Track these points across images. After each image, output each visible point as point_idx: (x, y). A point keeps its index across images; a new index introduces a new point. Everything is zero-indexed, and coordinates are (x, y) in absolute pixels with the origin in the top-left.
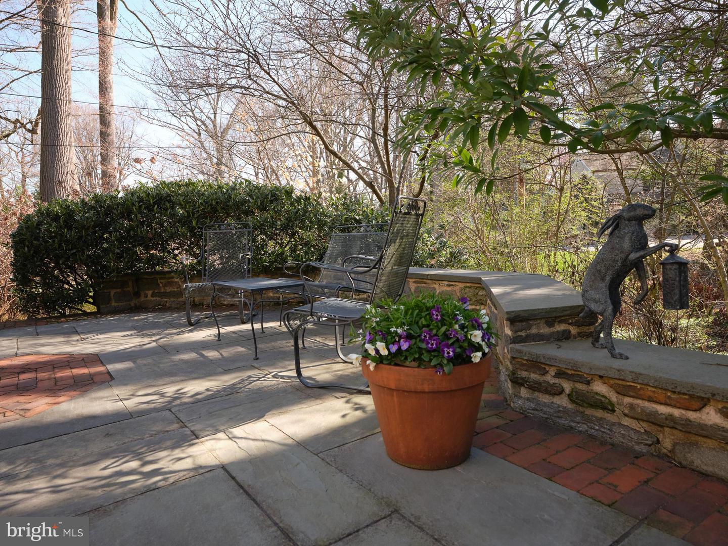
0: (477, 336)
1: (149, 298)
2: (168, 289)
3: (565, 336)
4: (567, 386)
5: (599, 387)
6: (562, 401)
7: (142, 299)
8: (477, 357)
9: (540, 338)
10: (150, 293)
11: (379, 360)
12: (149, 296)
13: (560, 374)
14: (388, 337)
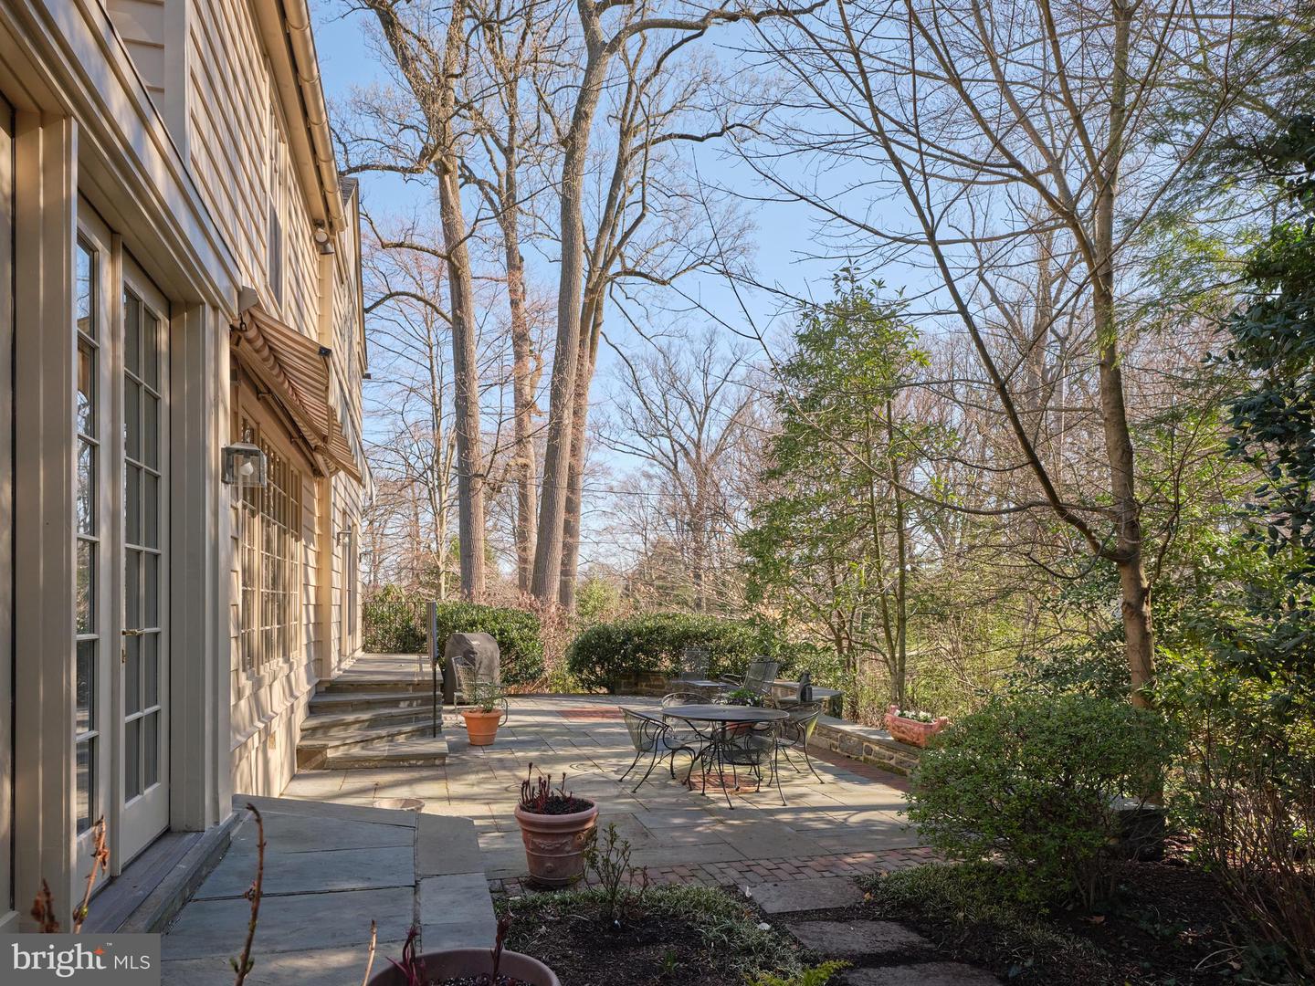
1: (643, 688)
2: (656, 683)
7: (639, 688)
10: (644, 684)
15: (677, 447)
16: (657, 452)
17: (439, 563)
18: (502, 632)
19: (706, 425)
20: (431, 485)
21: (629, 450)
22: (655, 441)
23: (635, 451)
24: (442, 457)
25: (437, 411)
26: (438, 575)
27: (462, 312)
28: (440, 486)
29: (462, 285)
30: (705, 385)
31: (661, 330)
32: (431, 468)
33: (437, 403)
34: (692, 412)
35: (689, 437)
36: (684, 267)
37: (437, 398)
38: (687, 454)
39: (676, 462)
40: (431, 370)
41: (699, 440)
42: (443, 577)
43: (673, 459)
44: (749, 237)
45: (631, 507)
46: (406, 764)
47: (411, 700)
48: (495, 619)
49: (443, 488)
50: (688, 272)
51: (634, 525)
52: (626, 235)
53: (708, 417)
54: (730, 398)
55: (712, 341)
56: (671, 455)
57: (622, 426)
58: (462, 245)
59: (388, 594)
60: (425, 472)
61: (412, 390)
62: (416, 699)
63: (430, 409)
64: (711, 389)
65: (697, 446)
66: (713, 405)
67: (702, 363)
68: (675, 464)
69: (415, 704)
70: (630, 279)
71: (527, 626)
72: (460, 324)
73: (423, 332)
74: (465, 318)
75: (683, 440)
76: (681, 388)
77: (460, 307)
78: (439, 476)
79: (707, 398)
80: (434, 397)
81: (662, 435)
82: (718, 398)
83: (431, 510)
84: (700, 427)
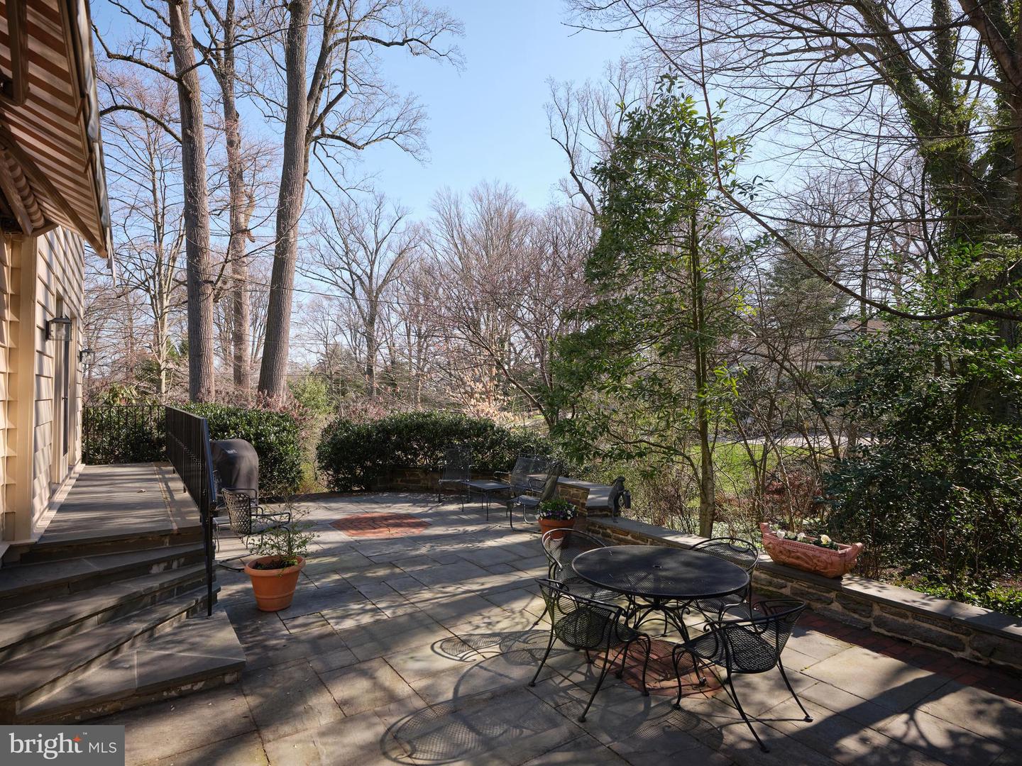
0: (569, 512)
1: (399, 483)
2: (411, 478)
3: (606, 516)
4: (601, 531)
5: (609, 531)
6: (600, 536)
7: (395, 483)
8: (569, 518)
9: (597, 516)
10: (399, 480)
11: (544, 517)
12: (398, 481)
13: (600, 527)
14: (547, 512)
15: (355, 277)
16: (340, 281)
17: (160, 362)
18: (258, 436)
19: (377, 263)
20: (152, 293)
21: (318, 277)
22: (338, 272)
23: (322, 278)
24: (163, 268)
25: (159, 228)
26: (159, 372)
27: (192, 132)
28: (161, 292)
29: (193, 107)
30: (376, 234)
31: (354, 185)
32: (153, 277)
33: (159, 221)
34: (366, 253)
35: (364, 271)
36: (374, 138)
37: (159, 217)
38: (362, 283)
39: (354, 288)
40: (154, 192)
41: (371, 273)
42: (163, 373)
43: (351, 286)
44: (421, 124)
45: (316, 320)
46: (173, 693)
47: (169, 560)
48: (249, 423)
49: (165, 296)
50: (376, 142)
51: (318, 334)
52: (331, 105)
53: (378, 257)
54: (393, 245)
55: (381, 203)
56: (351, 283)
57: (311, 259)
58: (192, 72)
59: (116, 395)
60: (147, 280)
61: (133, 207)
62: (178, 557)
63: (151, 225)
64: (380, 237)
65: (370, 278)
66: (382, 250)
67: (373, 218)
68: (354, 290)
69: (175, 565)
70: (331, 141)
71: (284, 429)
72: (190, 142)
73: (145, 156)
74: (196, 138)
75: (359, 272)
76: (358, 235)
77: (191, 127)
78: (160, 285)
79: (377, 243)
80: (156, 215)
81: (343, 268)
82: (385, 245)
83: (153, 315)
84: (372, 263)
